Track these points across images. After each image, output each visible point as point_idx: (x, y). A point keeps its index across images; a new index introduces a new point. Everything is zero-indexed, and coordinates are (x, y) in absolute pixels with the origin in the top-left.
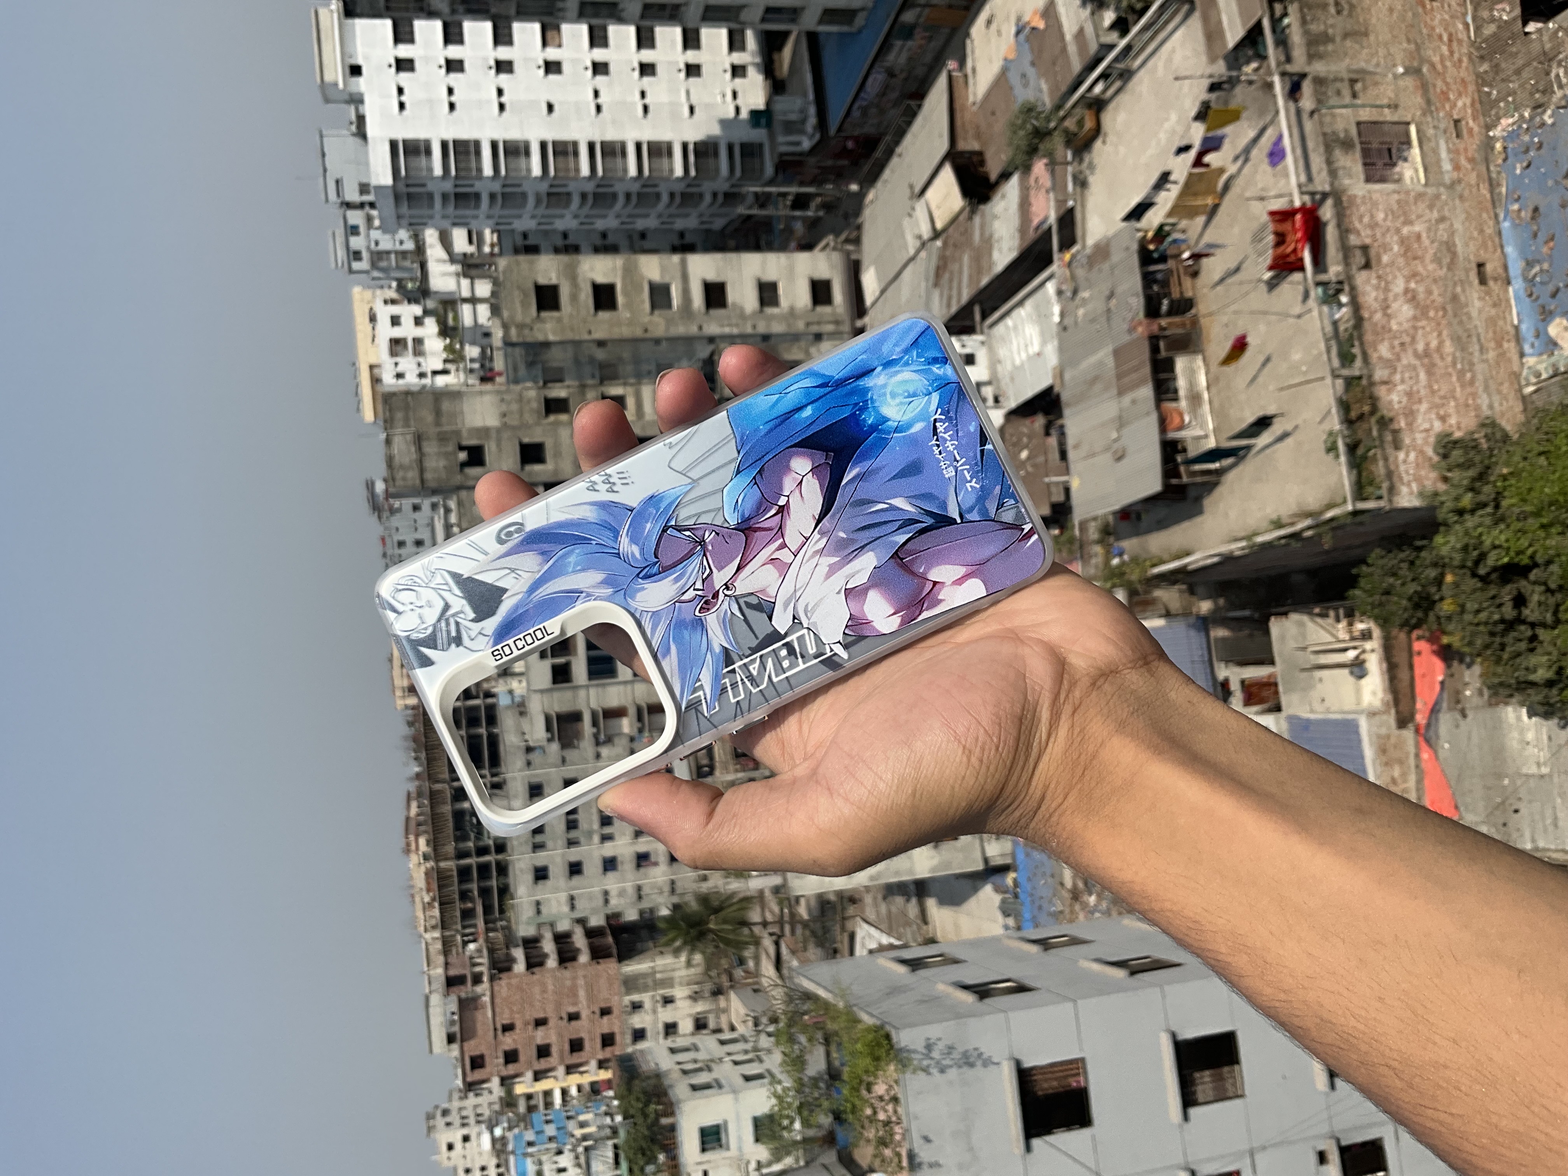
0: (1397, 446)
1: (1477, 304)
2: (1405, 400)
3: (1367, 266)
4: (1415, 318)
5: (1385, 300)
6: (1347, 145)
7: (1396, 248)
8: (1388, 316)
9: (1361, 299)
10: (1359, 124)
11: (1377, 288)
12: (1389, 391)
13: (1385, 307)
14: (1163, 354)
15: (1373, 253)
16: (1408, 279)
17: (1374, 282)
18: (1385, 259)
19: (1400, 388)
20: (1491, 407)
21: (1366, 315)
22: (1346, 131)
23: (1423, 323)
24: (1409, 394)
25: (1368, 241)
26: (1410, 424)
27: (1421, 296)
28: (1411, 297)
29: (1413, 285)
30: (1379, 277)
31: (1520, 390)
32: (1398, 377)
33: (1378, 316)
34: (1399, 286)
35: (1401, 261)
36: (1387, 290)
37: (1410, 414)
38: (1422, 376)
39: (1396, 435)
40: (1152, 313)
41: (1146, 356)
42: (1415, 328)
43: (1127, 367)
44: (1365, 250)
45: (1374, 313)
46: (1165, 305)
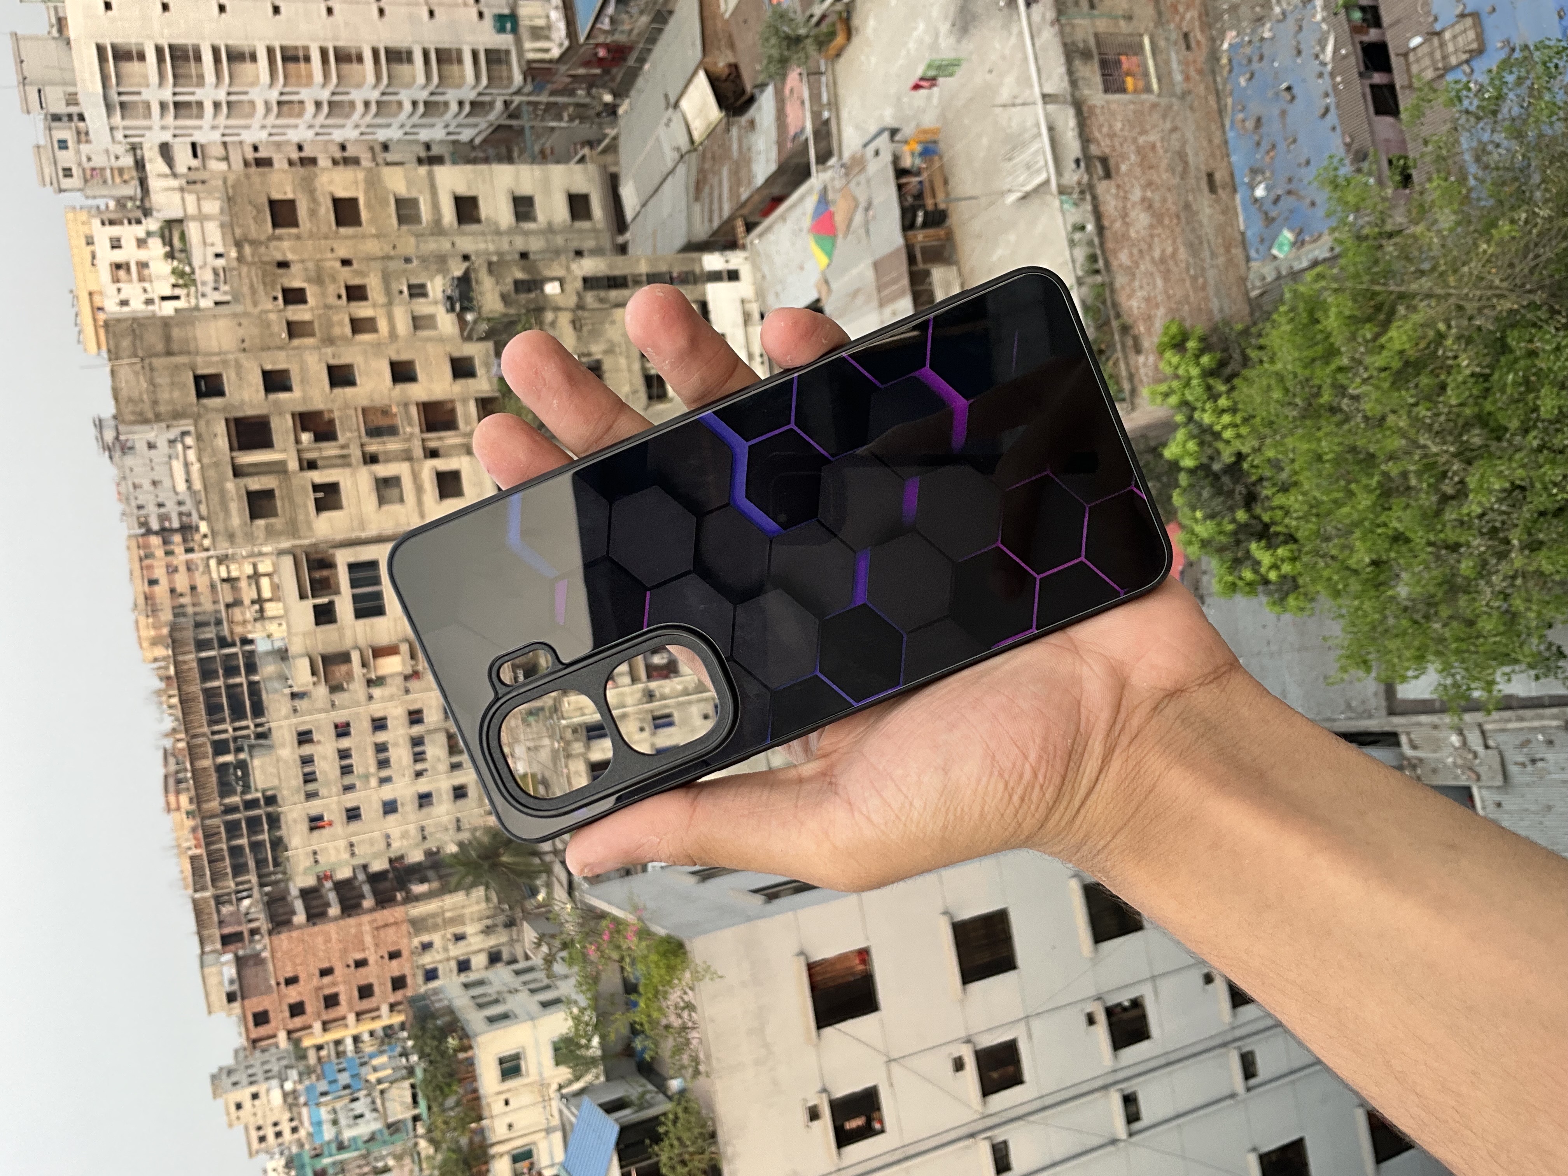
0: (1138, 351)
1: (1208, 211)
2: (1143, 306)
3: (1108, 175)
4: (1151, 226)
5: (1124, 208)
6: (1086, 55)
7: (1133, 158)
8: (1126, 224)
9: (1102, 208)
10: (1096, 35)
11: (1117, 196)
12: (1130, 297)
13: (1125, 215)
14: (921, 266)
15: (1112, 163)
16: (1144, 189)
17: (1114, 191)
18: (1124, 168)
19: (1140, 294)
20: (1221, 310)
21: (1106, 223)
22: (1085, 41)
23: (1159, 230)
24: (1148, 300)
25: (1107, 150)
26: (1149, 330)
27: (1157, 205)
28: (1148, 205)
29: (1149, 194)
30: (1118, 186)
31: (1247, 293)
32: (1137, 283)
33: (1118, 225)
34: (1136, 194)
35: (1138, 171)
36: (1125, 198)
37: (1149, 319)
38: (1160, 282)
39: (1136, 340)
40: (908, 225)
41: (904, 268)
42: (1152, 236)
43: (887, 279)
44: (1104, 161)
45: (1114, 221)
46: (920, 217)
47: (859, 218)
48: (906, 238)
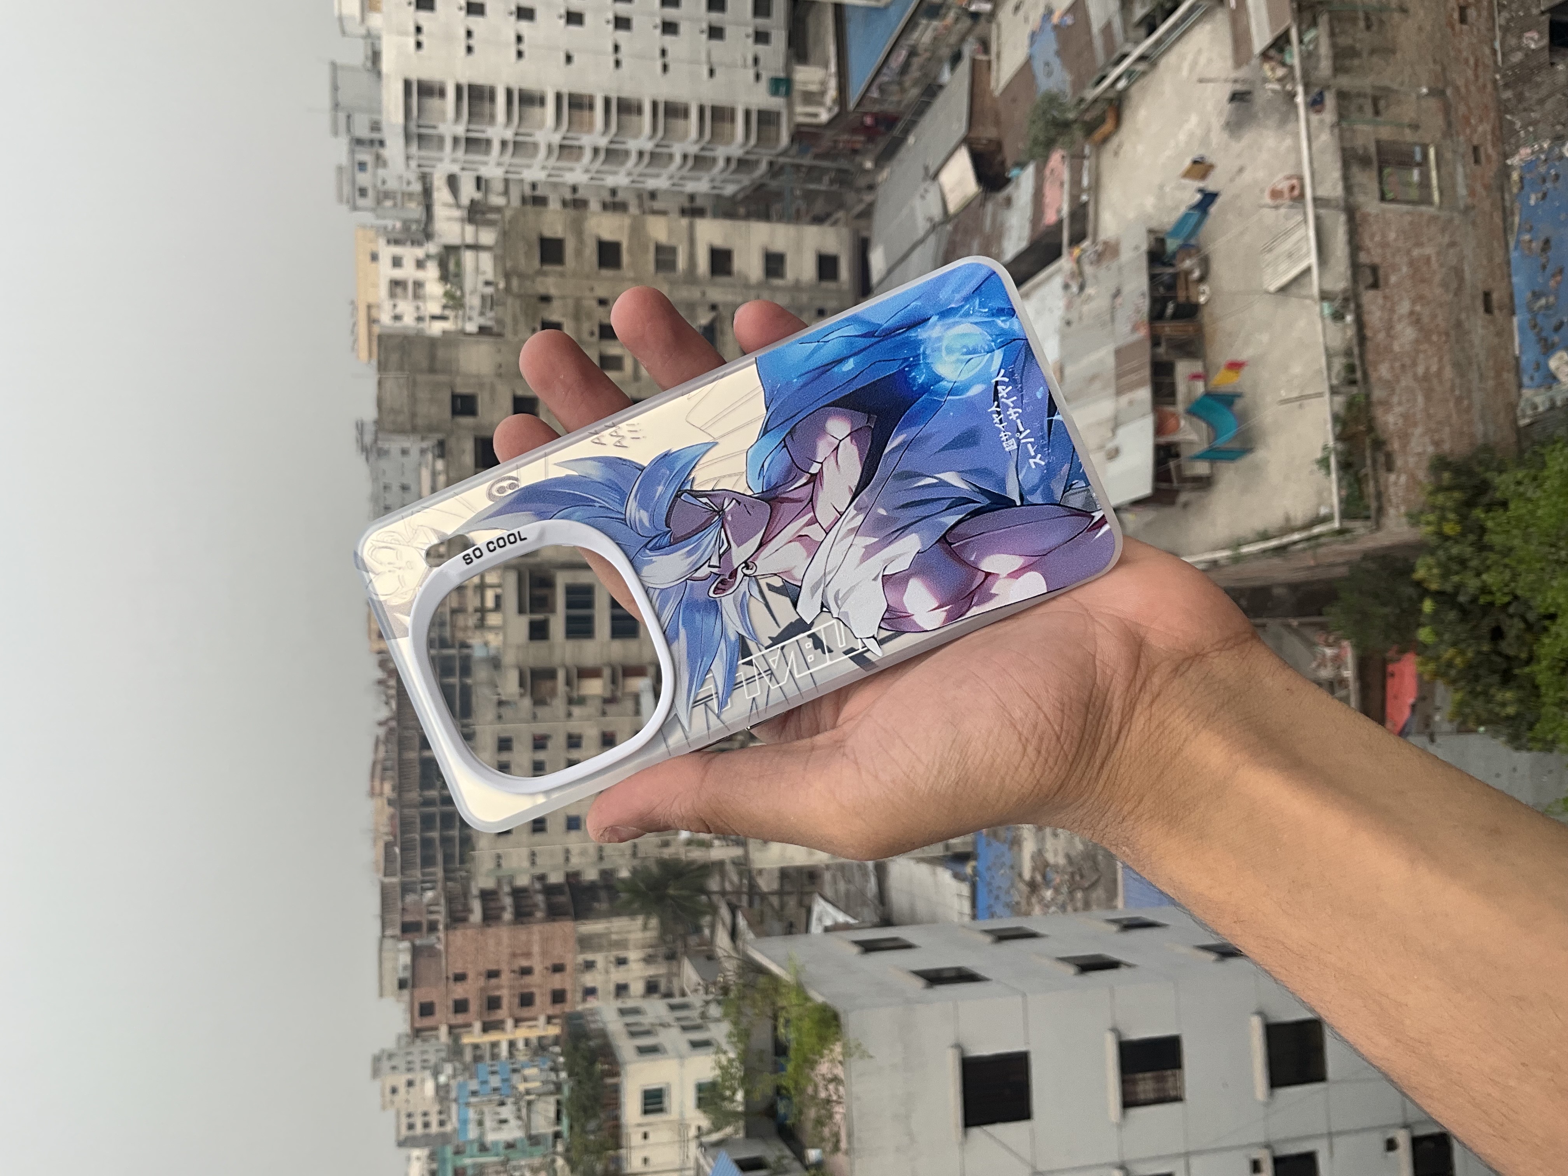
0: (1390, 468)
1: (1480, 331)
2: (1400, 422)
3: (1375, 285)
4: (1417, 341)
5: (1390, 319)
6: (1365, 162)
7: (1405, 269)
8: (1390, 336)
9: (1366, 318)
10: (1378, 142)
11: (1383, 308)
12: (1386, 412)
13: (1389, 327)
14: (1165, 357)
15: (1381, 273)
16: (1414, 302)
17: (1380, 301)
18: (1393, 279)
19: (1398, 410)
20: (1485, 435)
21: (1369, 333)
22: (1366, 149)
23: (1424, 346)
24: (1405, 417)
25: (1377, 260)
26: (1404, 446)
27: (1426, 319)
28: (1415, 319)
29: (1418, 308)
30: (1385, 297)
31: (1515, 421)
32: (1395, 399)
33: (1381, 336)
34: (1404, 307)
35: (1408, 283)
36: (1392, 310)
37: (1405, 437)
38: (1420, 399)
39: (1389, 457)
40: (1156, 315)
41: (1146, 357)
42: (1417, 351)
43: (1127, 367)
44: (1374, 269)
45: (1377, 332)
46: (1170, 308)
47: (1105, 304)
48: (1152, 329)
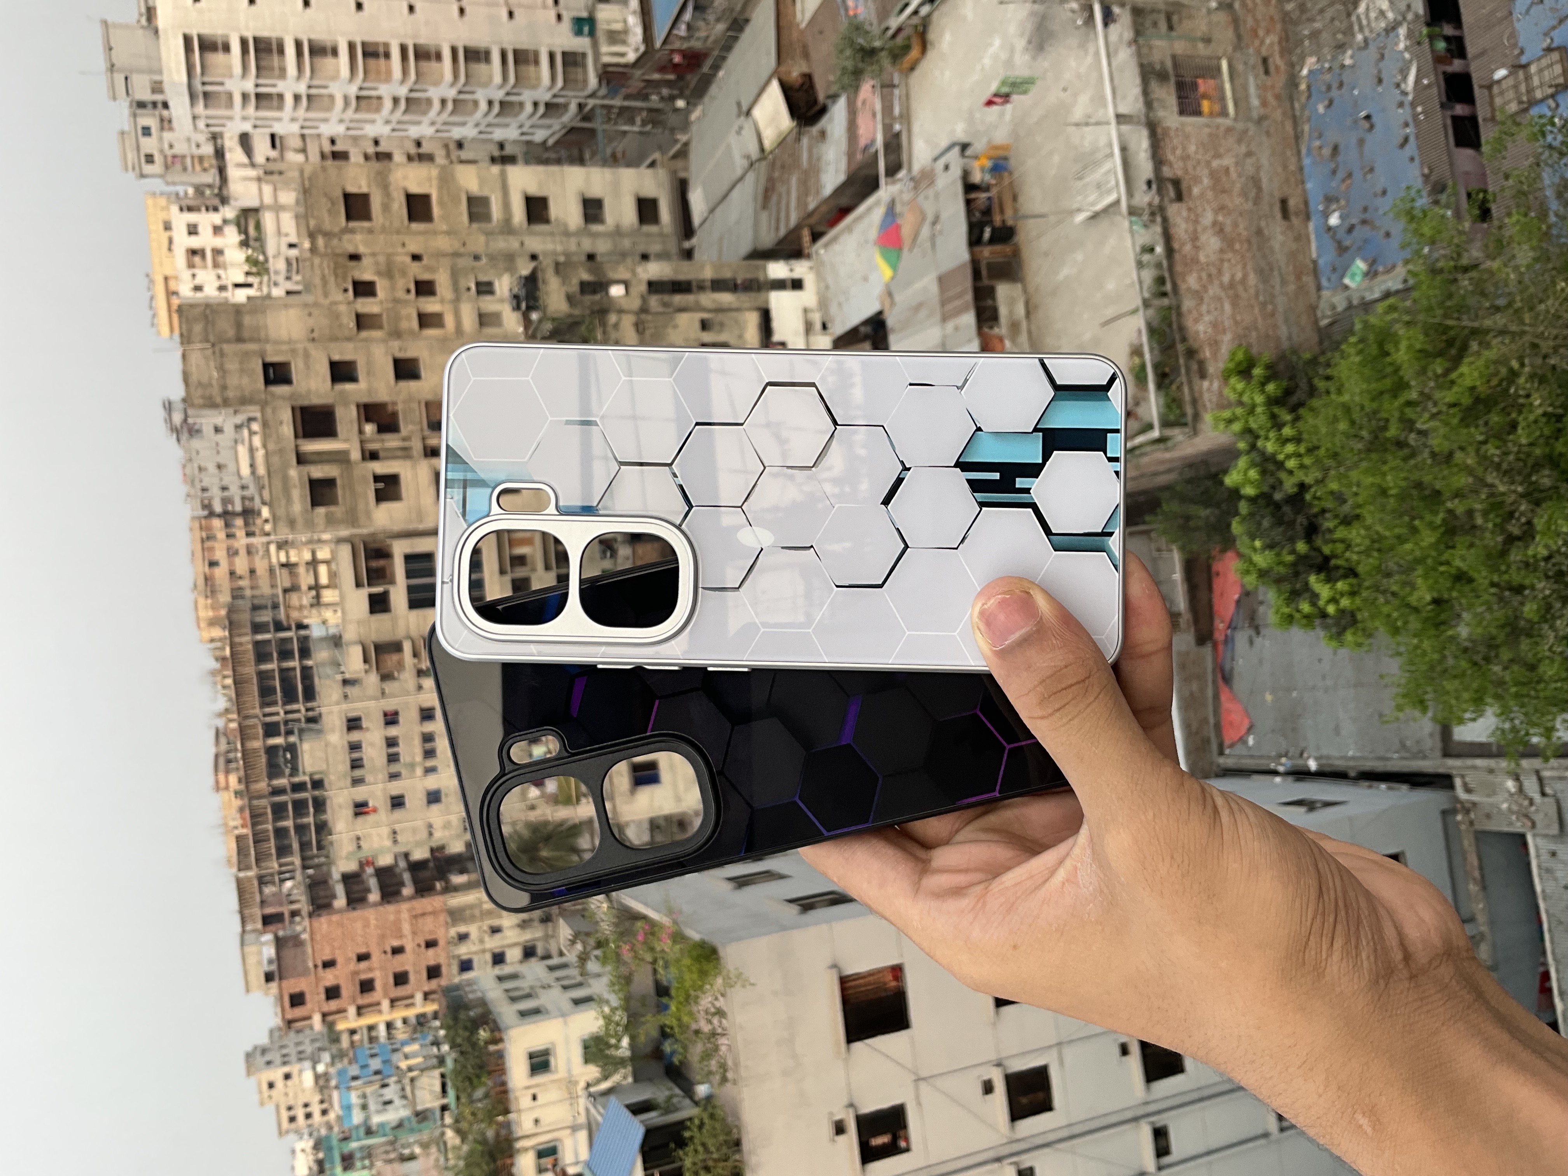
0: (1203, 375)
1: (1280, 238)
2: (1210, 330)
3: (1179, 197)
4: (1222, 251)
5: (1195, 231)
6: (1162, 76)
7: (1206, 181)
8: (1197, 248)
9: (1173, 231)
10: (1174, 57)
11: (1187, 220)
12: (1196, 321)
13: (1195, 238)
14: (986, 282)
15: (1184, 186)
16: (1216, 213)
17: (1185, 213)
18: (1196, 191)
19: (1207, 318)
20: (1290, 338)
21: (1176, 246)
22: (1162, 63)
23: (1229, 255)
24: (1215, 325)
25: (1179, 173)
26: (1215, 354)
27: (1228, 229)
28: (1219, 229)
29: (1220, 218)
30: (1189, 209)
31: (1316, 322)
32: (1204, 308)
33: (1188, 248)
34: (1208, 218)
35: (1210, 194)
36: (1196, 222)
37: (1215, 344)
38: (1227, 307)
39: (1202, 364)
40: (974, 240)
41: (968, 283)
42: (1222, 261)
43: (951, 293)
44: (1176, 183)
45: (1183, 244)
46: (987, 233)
47: (925, 231)
48: (972, 254)
